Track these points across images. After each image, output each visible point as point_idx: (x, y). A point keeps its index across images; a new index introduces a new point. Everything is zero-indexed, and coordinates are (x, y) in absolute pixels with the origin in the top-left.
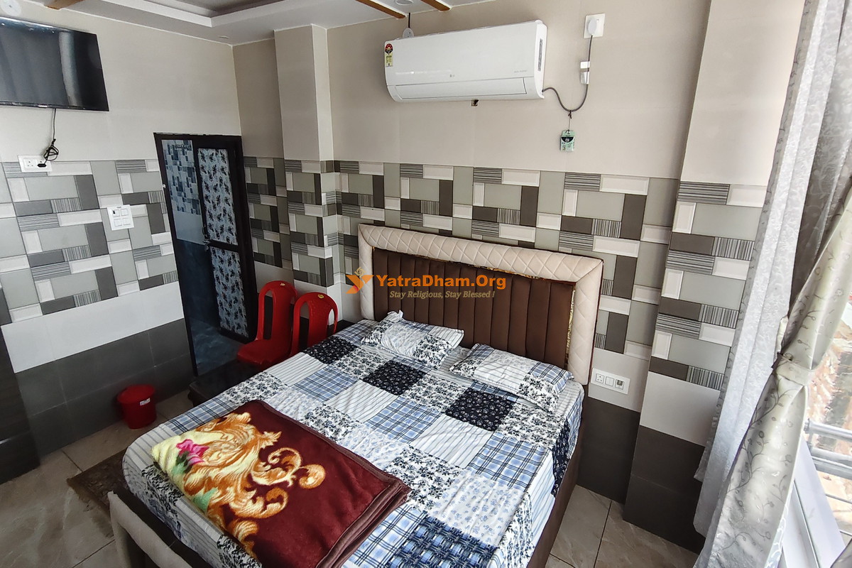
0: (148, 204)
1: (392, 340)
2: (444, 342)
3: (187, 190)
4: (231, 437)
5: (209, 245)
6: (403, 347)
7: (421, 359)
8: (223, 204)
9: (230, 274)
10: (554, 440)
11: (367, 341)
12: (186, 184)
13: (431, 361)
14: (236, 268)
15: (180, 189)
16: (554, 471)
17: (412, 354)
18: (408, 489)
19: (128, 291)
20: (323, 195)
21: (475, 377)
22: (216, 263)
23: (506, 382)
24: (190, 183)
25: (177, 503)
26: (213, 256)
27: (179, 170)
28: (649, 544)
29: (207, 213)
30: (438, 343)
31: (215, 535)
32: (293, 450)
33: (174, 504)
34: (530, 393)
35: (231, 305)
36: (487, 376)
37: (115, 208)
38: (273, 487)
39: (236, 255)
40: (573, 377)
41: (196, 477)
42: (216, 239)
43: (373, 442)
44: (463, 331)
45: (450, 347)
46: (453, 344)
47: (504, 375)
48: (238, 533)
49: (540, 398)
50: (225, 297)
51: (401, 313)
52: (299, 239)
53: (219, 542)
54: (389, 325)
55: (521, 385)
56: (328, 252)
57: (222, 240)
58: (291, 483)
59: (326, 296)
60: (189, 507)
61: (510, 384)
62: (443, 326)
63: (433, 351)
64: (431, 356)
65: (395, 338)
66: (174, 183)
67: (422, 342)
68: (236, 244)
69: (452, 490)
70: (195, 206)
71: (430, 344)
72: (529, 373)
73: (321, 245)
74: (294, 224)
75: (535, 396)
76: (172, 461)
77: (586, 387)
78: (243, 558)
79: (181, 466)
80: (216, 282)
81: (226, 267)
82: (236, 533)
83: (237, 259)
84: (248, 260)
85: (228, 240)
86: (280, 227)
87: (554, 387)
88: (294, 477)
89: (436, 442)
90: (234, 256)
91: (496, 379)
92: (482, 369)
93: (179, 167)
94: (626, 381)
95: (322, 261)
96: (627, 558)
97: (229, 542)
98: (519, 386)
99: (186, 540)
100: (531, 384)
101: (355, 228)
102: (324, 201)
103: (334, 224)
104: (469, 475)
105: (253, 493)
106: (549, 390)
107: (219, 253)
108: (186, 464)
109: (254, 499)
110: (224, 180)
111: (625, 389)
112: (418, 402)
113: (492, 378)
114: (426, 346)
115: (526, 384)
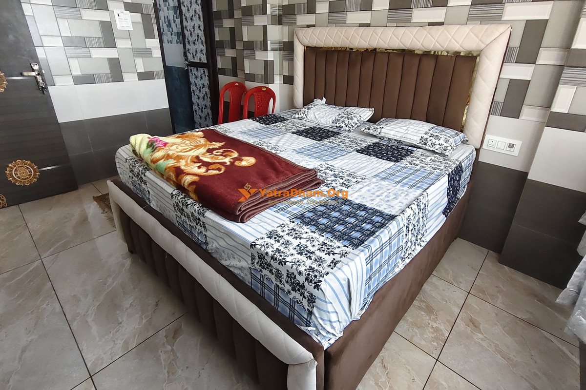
0: (142, 14)
1: (316, 114)
2: (358, 116)
3: (173, 25)
4: (188, 142)
5: (188, 65)
6: (325, 118)
7: (338, 125)
8: (197, 31)
9: (202, 86)
10: (451, 170)
11: (297, 116)
12: (173, 21)
13: (346, 126)
14: (206, 81)
15: (169, 25)
16: (448, 194)
17: (331, 122)
18: (323, 182)
19: (130, 78)
20: (268, 6)
21: (382, 135)
22: (192, 79)
23: (409, 136)
24: (175, 19)
25: (146, 174)
26: (190, 74)
27: (168, 10)
28: (521, 280)
29: (186, 40)
30: (352, 116)
31: (170, 189)
32: (232, 150)
33: (145, 176)
34: (430, 143)
35: (202, 111)
36: (392, 133)
37: (119, 12)
38: (214, 163)
39: (206, 70)
40: (467, 139)
41: (159, 154)
42: (193, 61)
43: (296, 159)
44: (373, 109)
45: (362, 119)
46: (365, 118)
47: (407, 131)
48: (184, 182)
49: (438, 146)
50: (198, 104)
51: (324, 100)
52: (250, 46)
53: (172, 193)
54: (315, 106)
55: (422, 137)
56: (271, 55)
57: (197, 60)
58: (228, 163)
59: (267, 88)
60: (154, 175)
61: (412, 137)
62: (357, 107)
63: (348, 119)
64: (347, 122)
65: (319, 113)
66: (165, 21)
67: (340, 115)
68: (206, 62)
69: (359, 186)
70: (179, 38)
71: (346, 116)
72: (429, 130)
73: (266, 49)
74: (247, 34)
75: (433, 145)
76: (144, 146)
77: (478, 150)
78: (188, 201)
79: (150, 150)
80: (193, 94)
81: (199, 80)
82: (183, 182)
83: (207, 74)
84: (213, 72)
85: (200, 59)
86: (236, 43)
87: (451, 140)
88: (231, 160)
89: (348, 163)
90: (204, 72)
91: (400, 135)
92: (388, 128)
93: (168, 8)
94: (518, 144)
95: (266, 63)
96: (501, 286)
97: (179, 193)
98: (419, 138)
99: (153, 204)
100: (430, 137)
101: (292, 34)
102: (269, 11)
103: (276, 33)
104: (374, 180)
105: (200, 164)
106: (447, 141)
107: (194, 71)
108: (153, 148)
109: (199, 167)
110: (197, 11)
111: (516, 152)
112: (334, 145)
113: (397, 134)
114: (342, 117)
115: (425, 136)
